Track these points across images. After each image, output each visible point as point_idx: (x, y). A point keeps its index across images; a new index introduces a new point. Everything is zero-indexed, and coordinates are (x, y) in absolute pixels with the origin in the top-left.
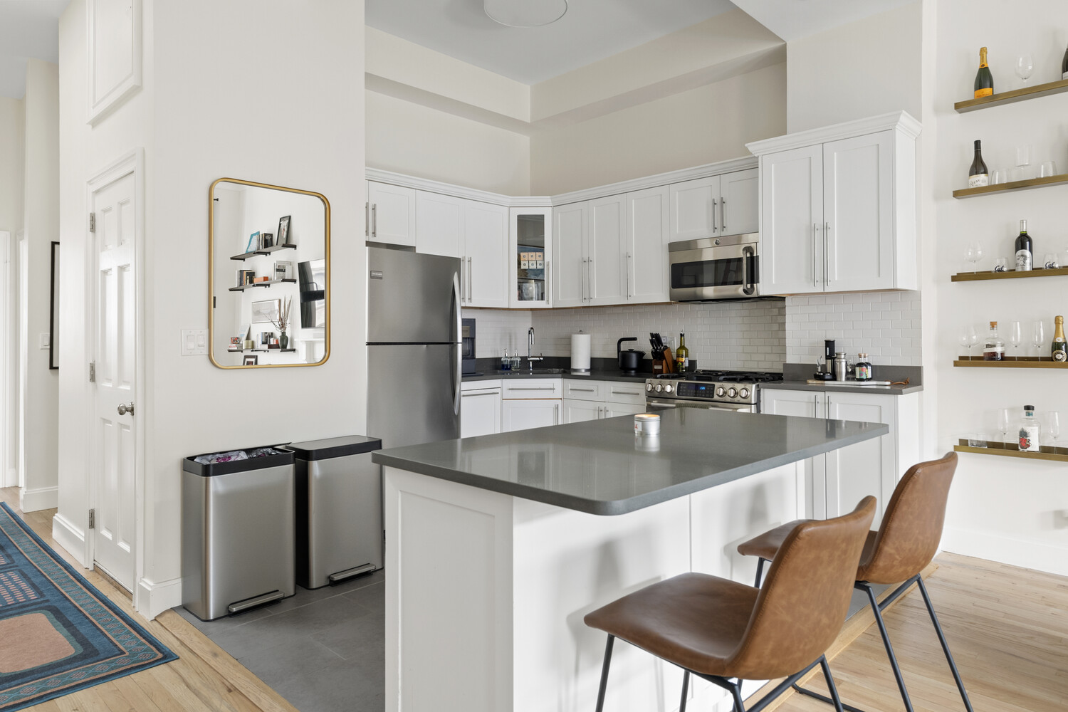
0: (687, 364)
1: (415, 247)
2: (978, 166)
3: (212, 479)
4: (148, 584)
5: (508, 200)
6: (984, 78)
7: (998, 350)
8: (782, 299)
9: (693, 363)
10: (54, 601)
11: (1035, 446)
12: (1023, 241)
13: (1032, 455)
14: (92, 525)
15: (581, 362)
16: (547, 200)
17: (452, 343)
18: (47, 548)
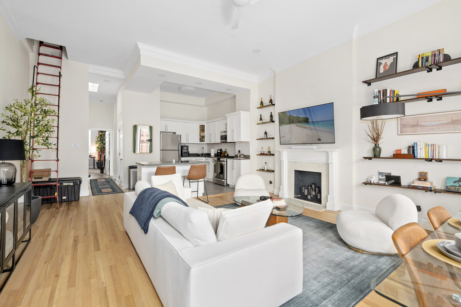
0: (226, 155)
1: (176, 133)
2: (261, 119)
3: (131, 169)
4: (123, 185)
5: (198, 122)
6: (262, 103)
7: (262, 152)
8: (235, 143)
9: (228, 155)
10: (112, 187)
11: (266, 170)
12: (266, 133)
13: (266, 171)
14: (119, 178)
15: (213, 155)
16: (205, 122)
17: (179, 150)
18: (115, 184)
